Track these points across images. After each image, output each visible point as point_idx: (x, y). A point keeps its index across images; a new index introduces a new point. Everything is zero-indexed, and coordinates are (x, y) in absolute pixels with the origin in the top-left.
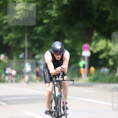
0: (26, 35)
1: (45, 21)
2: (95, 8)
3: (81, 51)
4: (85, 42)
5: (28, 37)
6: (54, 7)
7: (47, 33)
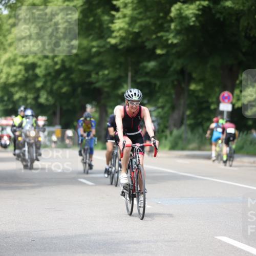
0: (130, 74)
1: (159, 52)
2: (243, 34)
3: (218, 103)
4: (225, 88)
5: (132, 77)
6: (173, 26)
7: (162, 71)
